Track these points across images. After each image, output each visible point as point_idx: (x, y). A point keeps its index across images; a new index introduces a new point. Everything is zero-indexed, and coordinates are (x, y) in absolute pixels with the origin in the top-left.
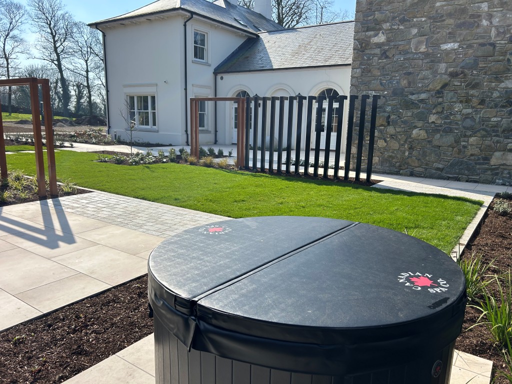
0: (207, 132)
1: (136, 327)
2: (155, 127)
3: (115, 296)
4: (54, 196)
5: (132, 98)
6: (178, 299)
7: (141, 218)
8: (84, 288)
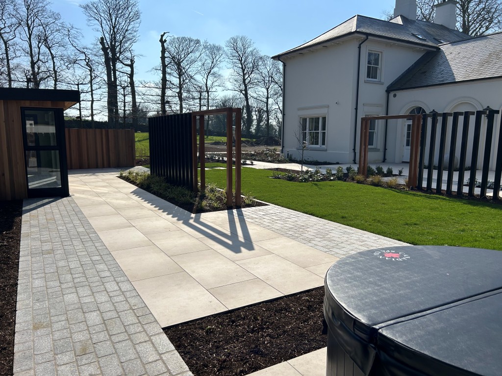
0: (376, 150)
1: (305, 339)
2: (324, 146)
3: (287, 305)
4: (239, 207)
5: (305, 120)
6: (357, 323)
7: (309, 233)
8: (260, 293)
